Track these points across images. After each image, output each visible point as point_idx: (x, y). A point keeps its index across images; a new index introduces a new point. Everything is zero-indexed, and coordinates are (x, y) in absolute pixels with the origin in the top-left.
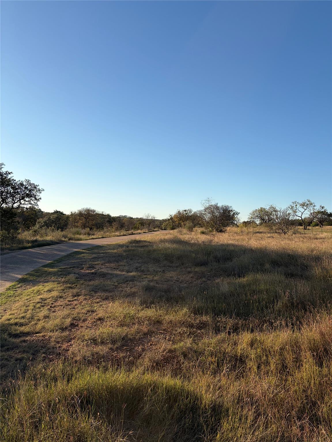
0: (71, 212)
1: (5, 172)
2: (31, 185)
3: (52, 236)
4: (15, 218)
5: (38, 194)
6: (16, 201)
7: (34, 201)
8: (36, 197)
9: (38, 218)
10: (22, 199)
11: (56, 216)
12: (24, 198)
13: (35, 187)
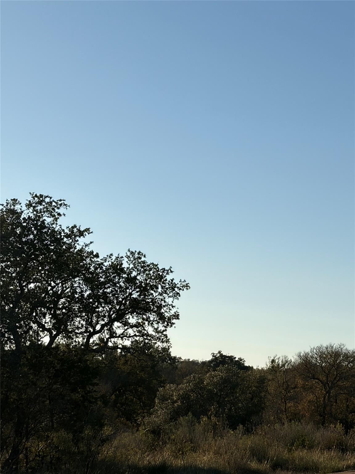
0: (273, 361)
1: (67, 231)
2: (145, 270)
3: (217, 453)
4: (94, 385)
5: (169, 300)
6: (98, 327)
7: (156, 326)
8: (162, 311)
9: (162, 383)
10: (117, 319)
11: (223, 375)
12: (124, 314)
13: (160, 278)
